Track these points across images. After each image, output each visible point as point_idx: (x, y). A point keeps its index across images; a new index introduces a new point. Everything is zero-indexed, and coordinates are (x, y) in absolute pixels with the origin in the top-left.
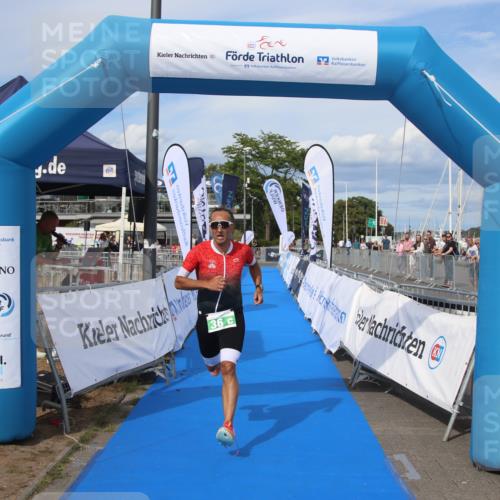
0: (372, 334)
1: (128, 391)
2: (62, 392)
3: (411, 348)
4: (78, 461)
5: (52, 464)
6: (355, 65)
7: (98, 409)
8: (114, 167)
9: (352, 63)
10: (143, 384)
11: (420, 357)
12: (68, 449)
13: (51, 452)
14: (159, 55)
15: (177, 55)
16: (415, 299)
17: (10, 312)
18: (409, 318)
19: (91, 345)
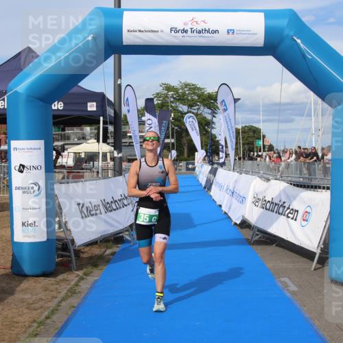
0: (263, 208)
1: (108, 248)
2: (70, 245)
3: (290, 215)
4: (84, 286)
5: (69, 287)
6: (251, 34)
7: (91, 258)
8: (95, 104)
9: (249, 33)
10: (116, 244)
11: (296, 220)
12: (77, 279)
13: (67, 280)
14: (128, 31)
15: (140, 31)
16: (291, 184)
17: (38, 194)
18: (288, 196)
19: (86, 217)
